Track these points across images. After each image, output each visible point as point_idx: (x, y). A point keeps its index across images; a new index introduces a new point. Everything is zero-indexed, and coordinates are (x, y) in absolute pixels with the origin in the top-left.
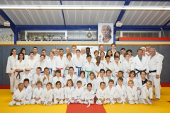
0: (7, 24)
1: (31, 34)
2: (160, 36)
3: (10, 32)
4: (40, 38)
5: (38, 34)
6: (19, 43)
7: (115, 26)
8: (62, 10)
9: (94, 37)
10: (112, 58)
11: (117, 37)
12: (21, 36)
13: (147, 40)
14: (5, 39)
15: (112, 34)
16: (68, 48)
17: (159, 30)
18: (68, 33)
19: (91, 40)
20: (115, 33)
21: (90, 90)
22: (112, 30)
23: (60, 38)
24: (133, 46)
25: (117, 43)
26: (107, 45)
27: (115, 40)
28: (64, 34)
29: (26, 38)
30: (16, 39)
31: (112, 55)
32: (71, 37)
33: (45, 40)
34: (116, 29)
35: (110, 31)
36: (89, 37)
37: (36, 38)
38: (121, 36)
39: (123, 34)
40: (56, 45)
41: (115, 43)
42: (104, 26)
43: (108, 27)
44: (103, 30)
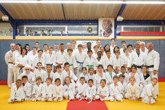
0: (5, 18)
1: (31, 28)
2: (161, 31)
3: (9, 27)
4: (39, 32)
5: (37, 29)
6: (18, 37)
7: (116, 20)
9: (95, 32)
11: (118, 32)
12: (20, 31)
13: (148, 35)
14: (3, 33)
15: (113, 29)
16: (68, 44)
17: (160, 24)
18: (68, 29)
19: (92, 35)
20: (115, 28)
21: (91, 86)
22: (113, 24)
23: (60, 33)
24: (134, 40)
25: (118, 37)
26: (108, 40)
27: (116, 35)
28: (64, 29)
29: (25, 33)
30: (16, 34)
32: (70, 32)
33: (44, 34)
34: (117, 23)
35: (111, 25)
36: (90, 31)
37: (36, 33)
38: (122, 31)
39: (125, 29)
40: (55, 40)
41: (115, 37)
42: (104, 21)
43: (109, 22)
44: (103, 24)
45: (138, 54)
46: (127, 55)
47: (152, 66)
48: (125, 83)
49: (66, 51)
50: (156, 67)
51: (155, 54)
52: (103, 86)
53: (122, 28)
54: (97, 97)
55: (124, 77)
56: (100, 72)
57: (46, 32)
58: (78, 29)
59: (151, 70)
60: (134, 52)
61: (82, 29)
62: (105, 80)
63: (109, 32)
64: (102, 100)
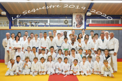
0: (4, 13)
1: (22, 21)
2: (120, 23)
3: (6, 20)
4: (29, 24)
5: (27, 21)
6: (13, 28)
7: (86, 15)
8: (46, 3)
9: (70, 24)
10: (83, 40)
11: (87, 24)
12: (14, 23)
13: (110, 26)
14: (2, 25)
15: (83, 22)
16: (50, 32)
17: (119, 18)
18: (50, 21)
19: (67, 26)
20: (85, 21)
22: (84, 18)
23: (44, 24)
24: (99, 30)
25: (87, 28)
26: (80, 30)
27: (85, 26)
28: (47, 21)
29: (18, 24)
30: (11, 25)
31: (82, 37)
32: (52, 24)
33: (32, 26)
34: (86, 17)
35: (82, 19)
36: (66, 23)
37: (26, 24)
38: (91, 23)
39: (92, 21)
40: (41, 30)
41: (85, 28)
42: (77, 15)
43: (80, 16)
44: (76, 18)
45: (103, 40)
46: (94, 41)
47: (113, 50)
48: (92, 62)
49: (48, 37)
50: (116, 51)
51: (115, 40)
52: (75, 65)
53: (90, 21)
54: (71, 72)
55: (91, 57)
56: (73, 54)
57: (34, 24)
58: (57, 22)
59: (112, 52)
60: (100, 39)
61: (60, 22)
62: (77, 60)
63: (81, 23)
64: (74, 74)
